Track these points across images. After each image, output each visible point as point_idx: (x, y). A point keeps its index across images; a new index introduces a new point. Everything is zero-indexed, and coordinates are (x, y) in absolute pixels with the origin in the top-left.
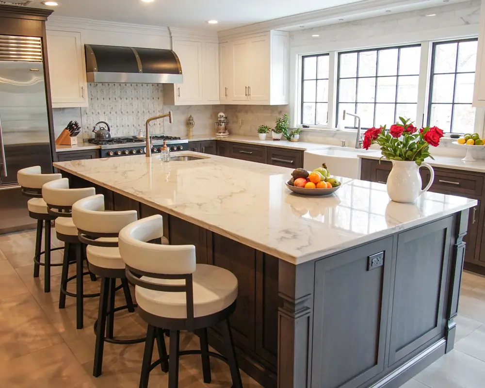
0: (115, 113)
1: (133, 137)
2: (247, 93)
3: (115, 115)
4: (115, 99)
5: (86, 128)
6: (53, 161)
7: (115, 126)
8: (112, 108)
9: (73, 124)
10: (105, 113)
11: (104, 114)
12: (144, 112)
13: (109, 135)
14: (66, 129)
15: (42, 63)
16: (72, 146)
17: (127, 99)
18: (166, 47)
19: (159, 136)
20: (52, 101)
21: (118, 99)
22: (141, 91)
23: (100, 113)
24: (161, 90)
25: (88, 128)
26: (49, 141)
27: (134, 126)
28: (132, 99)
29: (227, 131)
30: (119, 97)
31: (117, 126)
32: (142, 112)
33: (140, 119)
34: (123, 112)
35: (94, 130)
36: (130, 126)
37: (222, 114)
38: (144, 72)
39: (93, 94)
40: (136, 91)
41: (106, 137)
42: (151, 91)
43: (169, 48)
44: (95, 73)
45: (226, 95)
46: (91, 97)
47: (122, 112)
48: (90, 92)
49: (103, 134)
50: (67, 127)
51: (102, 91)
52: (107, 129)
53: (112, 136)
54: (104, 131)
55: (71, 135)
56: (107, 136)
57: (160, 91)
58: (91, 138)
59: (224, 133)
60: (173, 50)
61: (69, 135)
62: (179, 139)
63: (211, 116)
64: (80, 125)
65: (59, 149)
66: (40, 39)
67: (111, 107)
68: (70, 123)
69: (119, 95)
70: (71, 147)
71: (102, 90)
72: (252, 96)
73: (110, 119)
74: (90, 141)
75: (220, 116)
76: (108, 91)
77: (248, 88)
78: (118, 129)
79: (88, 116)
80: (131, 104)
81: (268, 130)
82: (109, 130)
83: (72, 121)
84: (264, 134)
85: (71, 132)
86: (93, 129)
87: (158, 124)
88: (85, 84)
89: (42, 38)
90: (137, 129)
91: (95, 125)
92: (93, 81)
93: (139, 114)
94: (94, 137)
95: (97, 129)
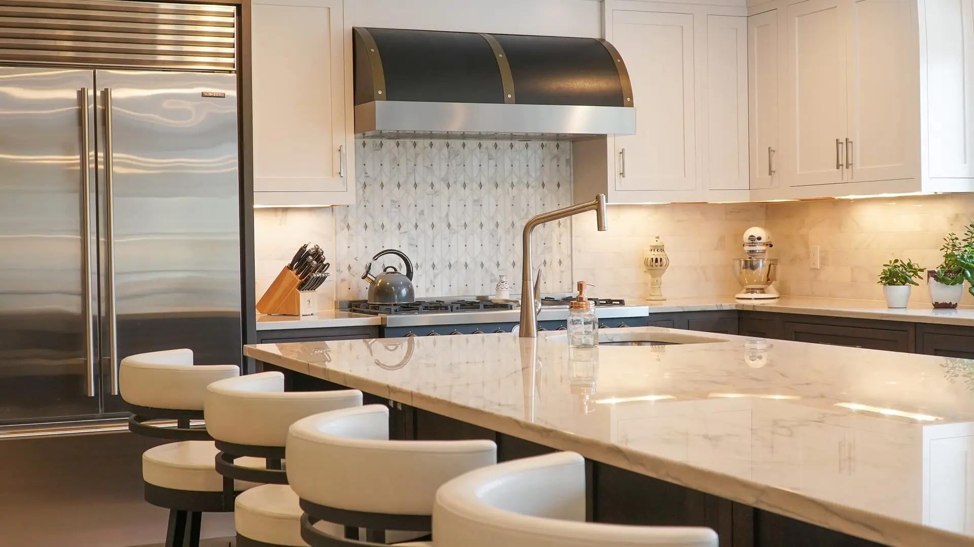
0: (428, 226)
1: (478, 298)
2: (843, 161)
3: (430, 232)
4: (432, 185)
5: (344, 268)
6: (245, 342)
7: (428, 266)
8: (422, 213)
9: (308, 254)
10: (400, 226)
11: (397, 232)
12: (513, 225)
13: (411, 292)
14: (290, 267)
15: (234, 75)
16: (302, 318)
17: (465, 186)
18: (586, 30)
19: (558, 297)
20: (256, 188)
21: (440, 186)
22: (508, 162)
23: (387, 226)
24: (568, 161)
25: (349, 268)
26: (238, 309)
27: (482, 265)
28: (481, 186)
29: (771, 287)
30: (444, 180)
31: (434, 266)
32: (509, 225)
33: (502, 245)
34: (454, 226)
35: (368, 272)
36: (471, 266)
37: (756, 231)
38: (520, 99)
39: (370, 173)
40: (492, 163)
41: (399, 293)
42: (539, 165)
43: (595, 35)
44: (380, 106)
45: (770, 172)
46: (362, 179)
47: (449, 226)
48: (361, 163)
49: (391, 285)
50: (290, 262)
51: (395, 162)
52: (404, 271)
53: (420, 294)
54: (395, 278)
55: (301, 287)
56: (404, 292)
57: (563, 163)
58: (356, 299)
59: (762, 291)
60: (608, 39)
61: (295, 288)
62: (622, 303)
63: (722, 239)
64: (328, 258)
65: (263, 324)
66: (233, 9)
67: (419, 209)
68: (302, 250)
69: (443, 174)
70: (299, 319)
71: (395, 159)
72: (857, 166)
73: (413, 245)
74: (354, 307)
75: (752, 238)
76: (411, 164)
77: (843, 146)
78: (435, 276)
79: (352, 235)
80: (478, 202)
81: (915, 273)
82: (410, 274)
83: (305, 247)
84: (902, 287)
85: (301, 278)
86: (364, 271)
87: (556, 263)
88: (349, 140)
89: (239, 7)
90: (492, 275)
91: (370, 260)
92: (372, 127)
93: (500, 231)
94: (367, 298)
95: (377, 270)
